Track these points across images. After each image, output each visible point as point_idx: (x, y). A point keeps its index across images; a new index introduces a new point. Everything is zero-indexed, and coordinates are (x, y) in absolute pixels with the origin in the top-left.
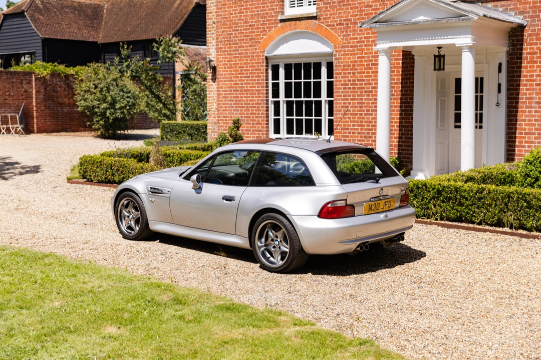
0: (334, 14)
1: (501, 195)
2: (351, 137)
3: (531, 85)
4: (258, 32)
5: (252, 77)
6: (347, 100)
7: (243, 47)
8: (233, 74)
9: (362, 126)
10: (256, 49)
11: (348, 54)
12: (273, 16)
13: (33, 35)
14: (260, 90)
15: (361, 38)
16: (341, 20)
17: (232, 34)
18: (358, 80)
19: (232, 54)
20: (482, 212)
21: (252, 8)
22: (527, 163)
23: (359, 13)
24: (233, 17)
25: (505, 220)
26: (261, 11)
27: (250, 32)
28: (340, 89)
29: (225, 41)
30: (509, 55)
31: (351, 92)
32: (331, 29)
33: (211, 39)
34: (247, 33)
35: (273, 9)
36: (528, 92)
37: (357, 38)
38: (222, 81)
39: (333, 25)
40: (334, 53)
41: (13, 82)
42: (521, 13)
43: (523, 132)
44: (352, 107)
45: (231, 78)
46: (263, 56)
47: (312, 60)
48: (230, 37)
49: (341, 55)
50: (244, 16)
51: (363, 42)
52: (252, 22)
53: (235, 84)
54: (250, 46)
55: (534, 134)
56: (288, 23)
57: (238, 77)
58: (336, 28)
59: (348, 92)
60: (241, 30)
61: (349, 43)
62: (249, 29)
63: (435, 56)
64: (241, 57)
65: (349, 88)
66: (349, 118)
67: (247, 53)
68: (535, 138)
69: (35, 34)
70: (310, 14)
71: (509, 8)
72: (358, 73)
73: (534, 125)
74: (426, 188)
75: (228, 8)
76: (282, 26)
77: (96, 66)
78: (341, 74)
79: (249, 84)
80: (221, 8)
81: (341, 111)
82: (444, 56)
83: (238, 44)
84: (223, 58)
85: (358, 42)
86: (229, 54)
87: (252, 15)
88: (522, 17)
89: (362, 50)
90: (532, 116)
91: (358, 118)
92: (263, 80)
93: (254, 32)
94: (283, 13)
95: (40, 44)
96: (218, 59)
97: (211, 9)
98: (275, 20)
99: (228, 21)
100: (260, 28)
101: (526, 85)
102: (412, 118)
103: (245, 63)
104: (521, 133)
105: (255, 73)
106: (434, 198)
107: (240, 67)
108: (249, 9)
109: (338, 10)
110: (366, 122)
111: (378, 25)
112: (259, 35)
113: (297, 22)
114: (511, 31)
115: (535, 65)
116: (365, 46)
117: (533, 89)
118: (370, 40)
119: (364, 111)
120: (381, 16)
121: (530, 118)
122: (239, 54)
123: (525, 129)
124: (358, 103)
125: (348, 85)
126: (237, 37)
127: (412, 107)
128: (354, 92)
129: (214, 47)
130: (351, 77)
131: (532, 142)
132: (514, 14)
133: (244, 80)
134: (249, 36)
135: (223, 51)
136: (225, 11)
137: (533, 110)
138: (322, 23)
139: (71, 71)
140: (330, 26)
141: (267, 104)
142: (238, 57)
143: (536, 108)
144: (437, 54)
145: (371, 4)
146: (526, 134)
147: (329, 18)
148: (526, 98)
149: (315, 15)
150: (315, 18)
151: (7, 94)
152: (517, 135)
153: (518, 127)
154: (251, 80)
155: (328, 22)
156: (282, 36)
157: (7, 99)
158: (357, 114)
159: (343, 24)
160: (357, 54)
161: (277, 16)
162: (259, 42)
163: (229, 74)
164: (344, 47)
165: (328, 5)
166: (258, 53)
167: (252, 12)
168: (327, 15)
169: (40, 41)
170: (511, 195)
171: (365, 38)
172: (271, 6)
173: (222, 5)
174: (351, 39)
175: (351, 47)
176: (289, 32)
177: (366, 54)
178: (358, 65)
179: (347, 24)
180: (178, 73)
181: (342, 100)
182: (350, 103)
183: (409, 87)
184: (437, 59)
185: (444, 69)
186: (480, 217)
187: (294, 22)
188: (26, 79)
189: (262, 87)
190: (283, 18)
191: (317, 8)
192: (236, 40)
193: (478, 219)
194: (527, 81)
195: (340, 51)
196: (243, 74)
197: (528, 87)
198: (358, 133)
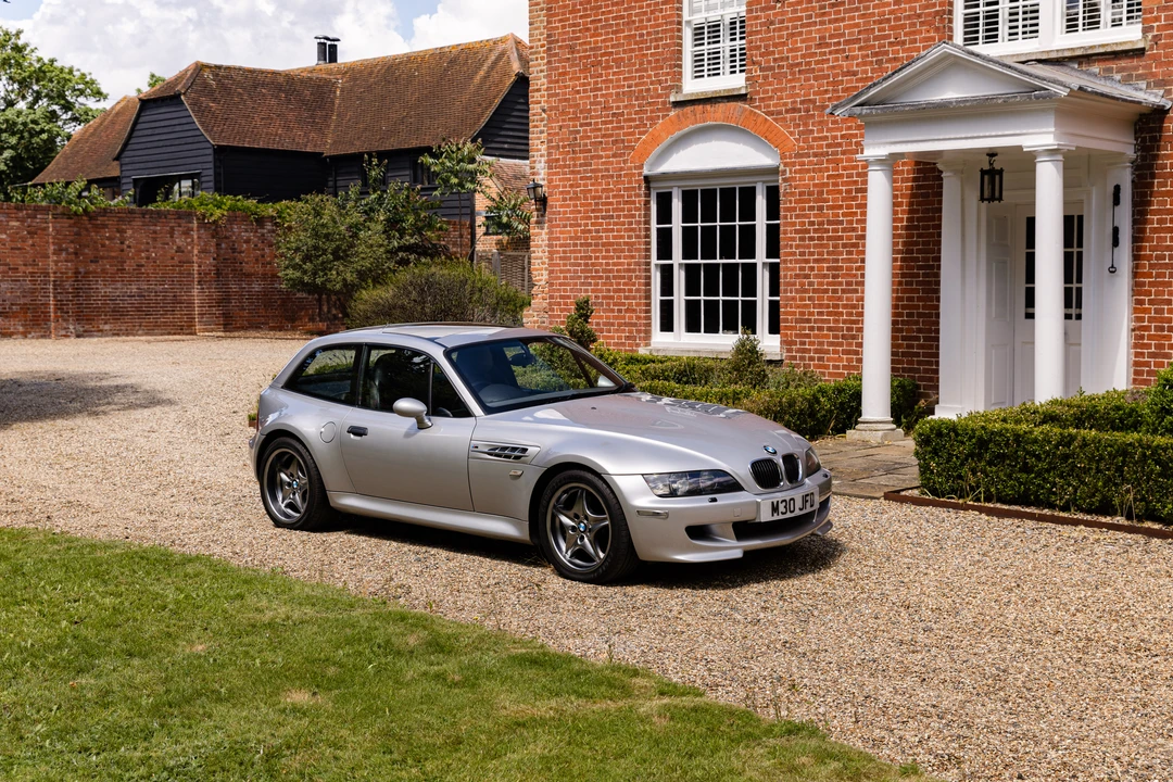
0: (781, 90)
1: (1109, 449)
2: (816, 336)
4: (631, 127)
5: (619, 217)
6: (807, 261)
7: (601, 157)
8: (580, 212)
9: (837, 314)
10: (625, 162)
11: (808, 171)
12: (659, 96)
13: (196, 139)
14: (634, 243)
15: (836, 137)
16: (795, 102)
17: (578, 132)
18: (829, 223)
19: (579, 172)
20: (1069, 485)
21: (618, 80)
22: (1165, 386)
23: (831, 88)
24: (581, 98)
25: (1116, 501)
26: (636, 85)
27: (613, 129)
28: (793, 239)
29: (564, 147)
30: (1135, 170)
31: (815, 246)
32: (775, 120)
33: (539, 142)
34: (607, 129)
35: (660, 82)
37: (826, 138)
38: (558, 226)
39: (780, 113)
40: (782, 167)
41: (155, 232)
42: (1160, 84)
43: (1166, 325)
44: (816, 276)
45: (576, 219)
46: (640, 174)
47: (737, 183)
48: (576, 139)
49: (795, 172)
50: (602, 95)
51: (840, 145)
52: (618, 108)
53: (583, 232)
54: (614, 156)
56: (689, 109)
57: (590, 218)
58: (785, 118)
59: (808, 247)
60: (596, 123)
61: (812, 147)
62: (611, 122)
63: (983, 172)
64: (596, 178)
65: (811, 239)
66: (810, 299)
67: (607, 170)
69: (201, 139)
70: (734, 89)
71: (1134, 73)
72: (829, 208)
74: (957, 435)
75: (570, 79)
76: (678, 115)
77: (317, 199)
78: (794, 209)
79: (613, 230)
80: (557, 82)
81: (794, 284)
82: (1001, 172)
83: (590, 151)
84: (560, 180)
85: (828, 146)
86: (573, 172)
87: (618, 94)
88: (1161, 92)
89: (837, 162)
91: (829, 299)
92: (639, 223)
93: (622, 128)
94: (679, 89)
95: (211, 158)
96: (550, 181)
97: (539, 82)
98: (664, 103)
99: (570, 106)
100: (634, 120)
102: (938, 299)
103: (603, 190)
105: (623, 210)
106: (971, 455)
107: (594, 198)
108: (611, 81)
109: (790, 81)
110: (845, 306)
111: (865, 110)
112: (633, 134)
113: (708, 107)
114: (1140, 120)
116: (844, 153)
118: (854, 140)
119: (840, 284)
120: (873, 92)
122: (592, 171)
124: (828, 269)
125: (808, 231)
126: (589, 137)
127: (938, 275)
128: (822, 246)
129: (543, 159)
130: (815, 216)
132: (1144, 86)
133: (601, 224)
134: (611, 135)
135: (560, 167)
136: (565, 87)
138: (756, 107)
139: (269, 210)
140: (773, 115)
141: (648, 270)
142: (590, 178)
144: (986, 167)
145: (855, 69)
147: (771, 98)
149: (743, 92)
150: (741, 98)
151: (143, 255)
154: (616, 224)
155: (769, 106)
156: (677, 134)
157: (143, 266)
158: (826, 291)
159: (799, 110)
160: (827, 169)
161: (668, 96)
162: (633, 148)
163: (571, 212)
164: (802, 156)
165: (770, 73)
166: (630, 168)
167: (618, 87)
168: (767, 92)
169: (211, 151)
170: (1130, 449)
171: (843, 137)
172: (656, 75)
173: (560, 74)
174: (815, 139)
175: (815, 155)
176: (692, 127)
177: (845, 168)
178: (828, 192)
179: (807, 110)
180: (480, 214)
181: (797, 261)
182: (812, 269)
183: (932, 235)
184: (986, 177)
185: (1000, 199)
186: (1066, 494)
187: (701, 107)
188: (180, 226)
189: (638, 237)
190: (680, 98)
191: (747, 79)
192: (586, 145)
193: (1061, 499)
195: (794, 164)
196: (601, 211)
198: (829, 329)
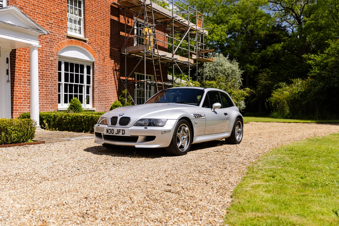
3: (20, 72)
36: (19, 76)
43: (17, 97)
55: (22, 98)
68: (23, 101)
73: (22, 94)
90: (22, 89)
101: (18, 72)
104: (16, 98)
115: (22, 62)
117: (22, 75)
121: (20, 90)
123: (18, 96)
131: (22, 103)
137: (22, 86)
143: (23, 85)
146: (19, 98)
148: (18, 79)
152: (14, 99)
153: (14, 94)
194: (18, 70)
197: (19, 73)
